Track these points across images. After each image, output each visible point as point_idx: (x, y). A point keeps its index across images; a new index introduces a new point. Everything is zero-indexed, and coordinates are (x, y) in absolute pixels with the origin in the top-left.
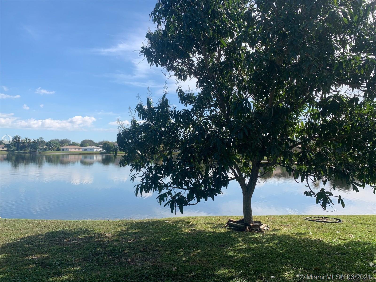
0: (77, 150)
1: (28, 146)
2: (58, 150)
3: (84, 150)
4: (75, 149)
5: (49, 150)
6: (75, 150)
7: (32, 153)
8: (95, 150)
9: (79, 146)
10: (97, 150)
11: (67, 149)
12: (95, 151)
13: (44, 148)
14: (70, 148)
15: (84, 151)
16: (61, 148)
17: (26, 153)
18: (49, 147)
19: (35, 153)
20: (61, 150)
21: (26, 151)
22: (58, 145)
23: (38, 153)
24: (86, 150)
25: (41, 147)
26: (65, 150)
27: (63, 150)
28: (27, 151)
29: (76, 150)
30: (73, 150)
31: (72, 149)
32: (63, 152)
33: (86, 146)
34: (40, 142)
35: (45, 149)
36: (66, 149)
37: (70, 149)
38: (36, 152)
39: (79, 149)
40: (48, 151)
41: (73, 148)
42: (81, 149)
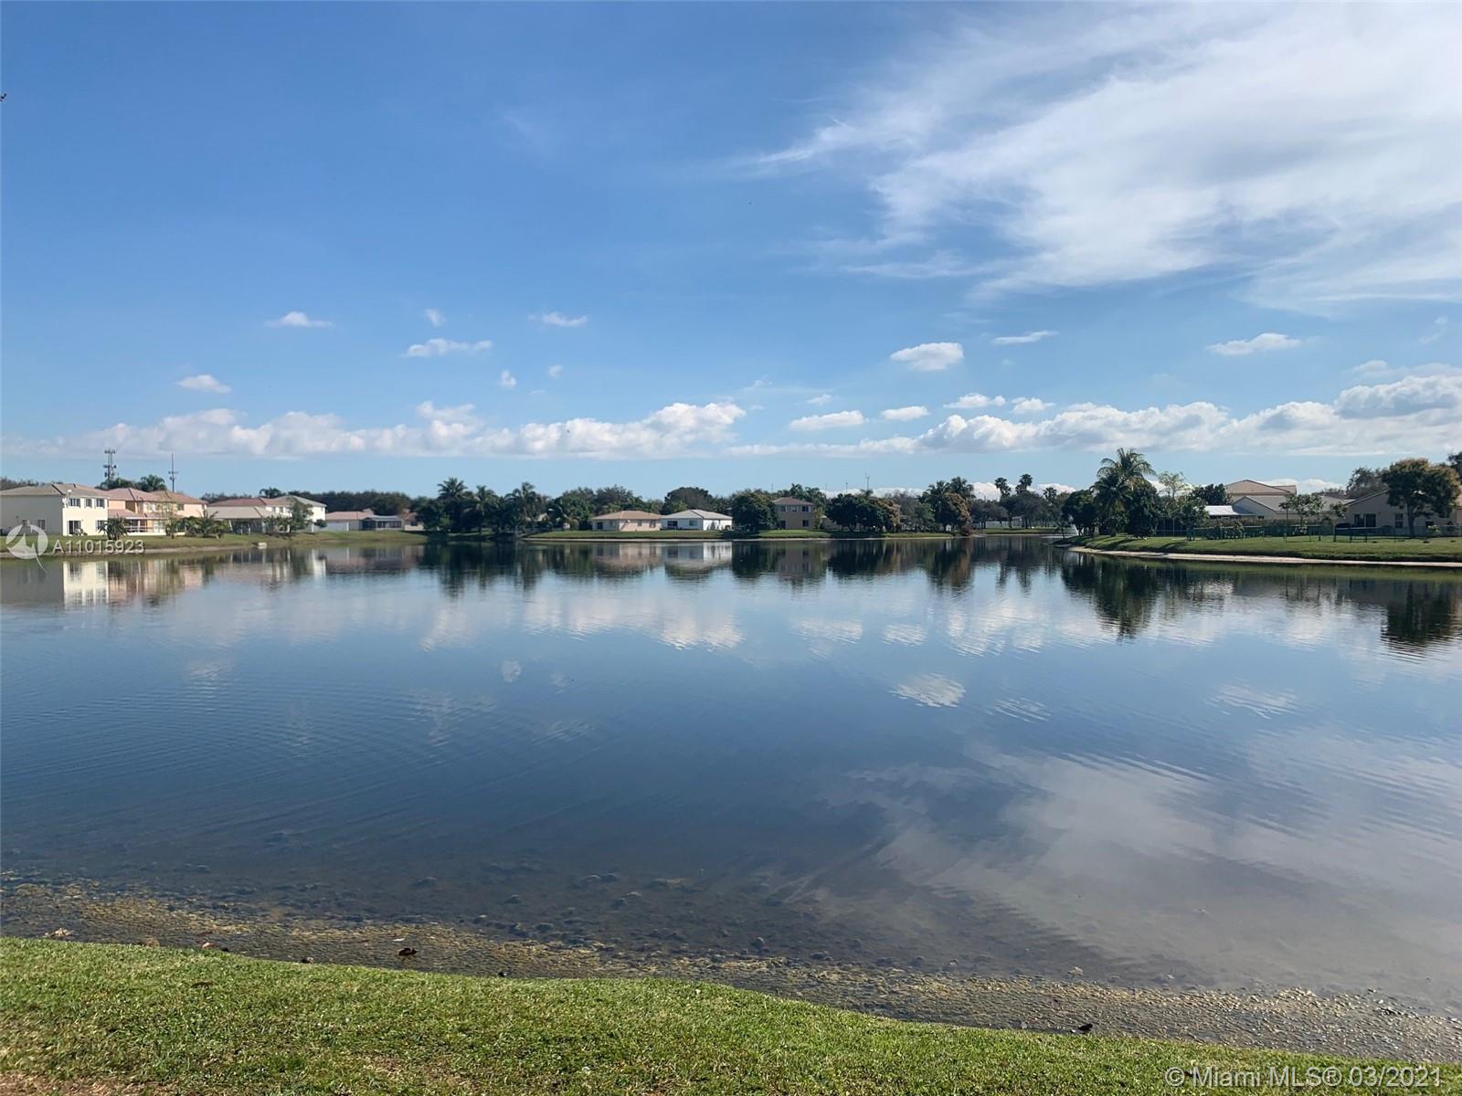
0: (645, 527)
1: (489, 515)
2: (585, 526)
3: (666, 526)
4: (640, 522)
5: (555, 527)
6: (640, 525)
7: (500, 539)
8: (706, 525)
9: (654, 511)
10: (713, 524)
11: (611, 521)
12: (705, 529)
13: (539, 523)
14: (622, 520)
15: (668, 529)
16: (594, 519)
17: (483, 539)
18: (553, 519)
19: (509, 539)
20: (594, 526)
21: (483, 533)
22: (584, 509)
23: (519, 539)
24: (673, 524)
25: (529, 519)
26: (605, 526)
27: (600, 525)
28: (487, 531)
29: (643, 524)
30: (631, 527)
31: (629, 523)
32: (601, 533)
33: (678, 512)
34: (526, 501)
35: (542, 527)
36: (608, 523)
37: (621, 525)
38: (511, 534)
39: (653, 522)
40: (550, 530)
41: (633, 521)
42: (659, 520)
